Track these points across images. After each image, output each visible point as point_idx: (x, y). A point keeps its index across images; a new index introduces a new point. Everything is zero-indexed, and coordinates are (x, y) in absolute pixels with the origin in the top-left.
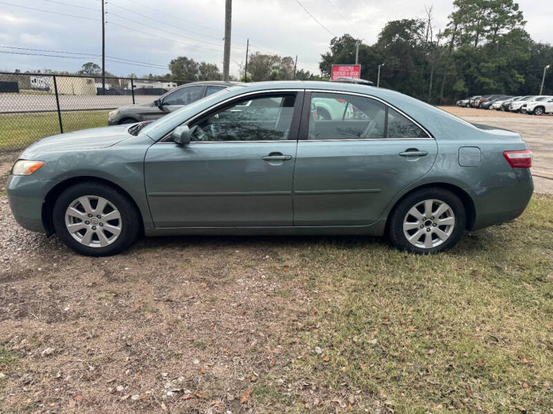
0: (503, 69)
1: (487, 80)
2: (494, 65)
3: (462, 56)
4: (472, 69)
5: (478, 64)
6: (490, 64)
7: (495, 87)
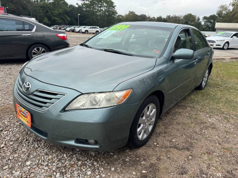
0: (61, 14)
1: (57, 19)
2: (58, 12)
3: (43, 7)
4: (49, 13)
5: (51, 11)
6: (56, 12)
7: (60, 22)
